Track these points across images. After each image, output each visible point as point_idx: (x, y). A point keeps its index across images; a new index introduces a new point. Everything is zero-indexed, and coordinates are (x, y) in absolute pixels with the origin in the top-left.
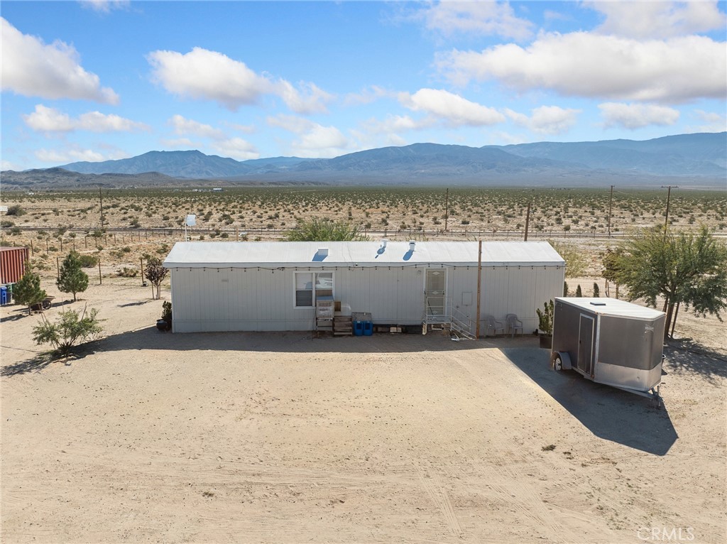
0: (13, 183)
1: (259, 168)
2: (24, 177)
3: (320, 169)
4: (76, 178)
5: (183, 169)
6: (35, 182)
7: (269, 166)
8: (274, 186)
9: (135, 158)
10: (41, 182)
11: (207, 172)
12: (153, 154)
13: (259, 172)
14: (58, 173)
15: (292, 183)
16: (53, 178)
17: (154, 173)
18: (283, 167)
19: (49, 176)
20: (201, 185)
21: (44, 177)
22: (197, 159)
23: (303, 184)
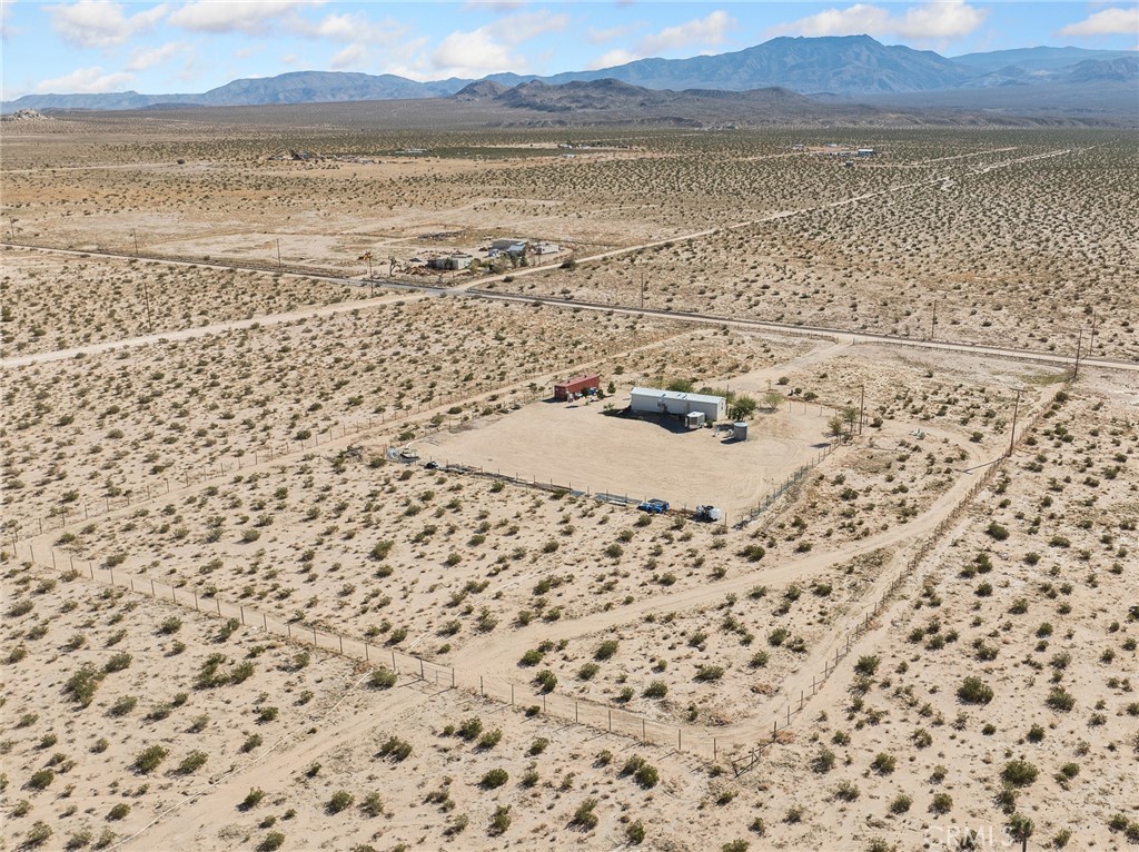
0: (540, 108)
1: (987, 75)
2: (556, 96)
3: (1120, 78)
4: (640, 98)
5: (835, 74)
6: (573, 105)
7: (1009, 70)
8: (997, 127)
9: (747, 52)
10: (583, 107)
11: (882, 84)
12: (781, 43)
13: (987, 82)
14: (612, 89)
15: (1037, 121)
16: (603, 99)
17: (776, 90)
18: (1041, 73)
19: (595, 94)
20: (854, 123)
21: (587, 97)
22: (865, 53)
23: (1060, 123)
